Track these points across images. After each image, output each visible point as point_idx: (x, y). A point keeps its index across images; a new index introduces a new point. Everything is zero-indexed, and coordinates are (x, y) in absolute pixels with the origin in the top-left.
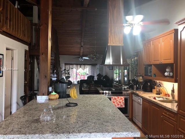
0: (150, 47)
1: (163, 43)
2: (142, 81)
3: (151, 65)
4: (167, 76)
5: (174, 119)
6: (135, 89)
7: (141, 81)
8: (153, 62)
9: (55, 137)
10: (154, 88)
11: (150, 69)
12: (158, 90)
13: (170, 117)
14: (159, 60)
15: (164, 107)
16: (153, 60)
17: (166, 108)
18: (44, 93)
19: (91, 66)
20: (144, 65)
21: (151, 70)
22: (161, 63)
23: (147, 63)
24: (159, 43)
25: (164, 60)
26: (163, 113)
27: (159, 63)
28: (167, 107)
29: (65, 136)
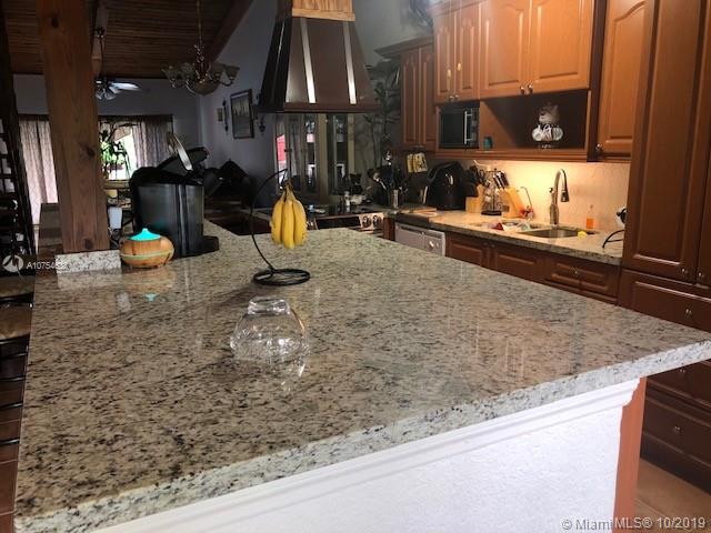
0: (472, 31)
1: (540, 9)
2: (425, 170)
3: (474, 104)
4: (543, 142)
5: (605, 288)
6: (395, 205)
7: (420, 170)
8: (487, 88)
9: (439, 425)
10: (475, 195)
11: (468, 118)
12: (488, 199)
13: (584, 283)
14: (519, 78)
15: (560, 252)
16: (486, 83)
17: (572, 254)
18: (91, 237)
19: (143, 124)
20: (440, 105)
21: (473, 123)
22: (527, 92)
23: (457, 94)
24: (521, 10)
25: (541, 78)
26: (554, 275)
27: (520, 93)
28: (572, 251)
29: (479, 411)
